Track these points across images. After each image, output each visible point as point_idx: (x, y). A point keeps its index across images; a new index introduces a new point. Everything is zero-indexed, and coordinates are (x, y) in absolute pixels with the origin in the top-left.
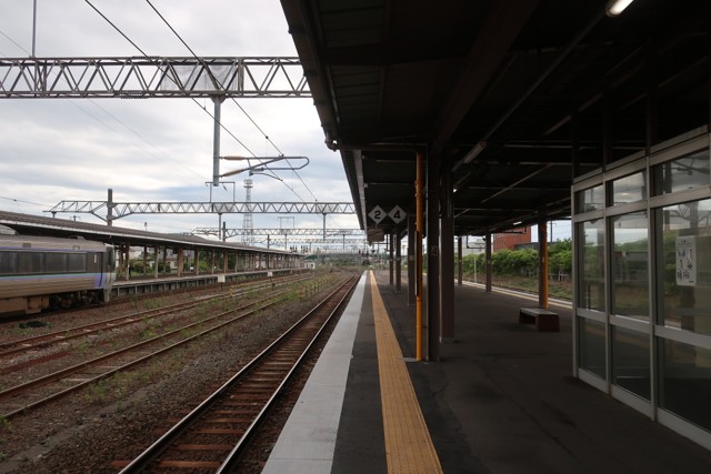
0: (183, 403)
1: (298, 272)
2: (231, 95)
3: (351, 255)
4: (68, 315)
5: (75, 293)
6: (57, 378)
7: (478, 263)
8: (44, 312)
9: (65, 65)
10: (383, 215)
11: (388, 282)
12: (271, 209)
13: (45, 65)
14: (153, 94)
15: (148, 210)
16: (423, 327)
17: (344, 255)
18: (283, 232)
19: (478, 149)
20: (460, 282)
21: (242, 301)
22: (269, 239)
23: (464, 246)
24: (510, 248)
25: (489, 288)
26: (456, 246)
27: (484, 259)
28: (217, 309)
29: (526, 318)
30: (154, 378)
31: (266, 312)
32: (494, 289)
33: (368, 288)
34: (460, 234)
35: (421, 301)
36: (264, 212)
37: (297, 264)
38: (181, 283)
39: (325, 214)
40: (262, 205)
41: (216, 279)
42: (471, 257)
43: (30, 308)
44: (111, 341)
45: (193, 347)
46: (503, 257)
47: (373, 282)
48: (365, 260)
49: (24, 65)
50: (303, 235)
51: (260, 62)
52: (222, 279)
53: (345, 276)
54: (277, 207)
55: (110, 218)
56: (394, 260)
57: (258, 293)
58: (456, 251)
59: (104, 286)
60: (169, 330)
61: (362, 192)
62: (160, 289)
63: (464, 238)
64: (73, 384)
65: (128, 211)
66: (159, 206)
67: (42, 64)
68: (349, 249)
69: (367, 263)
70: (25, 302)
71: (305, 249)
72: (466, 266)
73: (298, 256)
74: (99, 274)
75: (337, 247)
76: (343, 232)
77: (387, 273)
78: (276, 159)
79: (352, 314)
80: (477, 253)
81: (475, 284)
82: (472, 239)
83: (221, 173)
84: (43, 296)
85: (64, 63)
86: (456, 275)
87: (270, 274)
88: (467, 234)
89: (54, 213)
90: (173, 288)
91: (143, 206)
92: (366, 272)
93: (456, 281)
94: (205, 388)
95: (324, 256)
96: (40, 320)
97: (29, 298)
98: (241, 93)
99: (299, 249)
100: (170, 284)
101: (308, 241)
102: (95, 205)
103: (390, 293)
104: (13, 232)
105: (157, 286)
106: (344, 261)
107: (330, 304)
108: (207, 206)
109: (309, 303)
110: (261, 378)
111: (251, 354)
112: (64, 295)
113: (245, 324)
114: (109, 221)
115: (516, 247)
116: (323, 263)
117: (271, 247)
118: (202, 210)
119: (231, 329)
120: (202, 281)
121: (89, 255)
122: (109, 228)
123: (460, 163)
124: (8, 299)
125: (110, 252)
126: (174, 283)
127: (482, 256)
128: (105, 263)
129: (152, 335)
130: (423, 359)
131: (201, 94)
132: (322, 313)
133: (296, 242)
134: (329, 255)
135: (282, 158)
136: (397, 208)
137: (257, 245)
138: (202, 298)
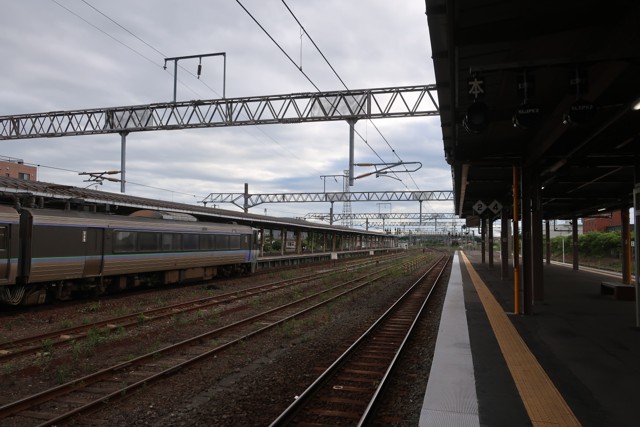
0: (342, 340)
1: (394, 251)
2: (363, 117)
3: (441, 236)
4: (230, 282)
5: (233, 265)
6: (252, 321)
7: (567, 245)
8: (215, 278)
9: (245, 102)
10: (484, 207)
11: (480, 260)
12: (374, 198)
13: (232, 103)
14: (305, 120)
16: (519, 290)
17: (434, 236)
18: (382, 216)
19: (560, 164)
20: (548, 262)
21: (356, 275)
22: (367, 223)
23: (551, 228)
24: (599, 230)
25: (576, 267)
26: (544, 228)
27: (572, 240)
28: (338, 280)
29: (607, 290)
30: (316, 324)
31: (378, 284)
32: (581, 268)
33: (463, 265)
34: (548, 219)
35: (518, 271)
36: (368, 200)
37: (392, 244)
38: (301, 259)
39: (421, 201)
40: (366, 194)
41: (329, 256)
42: (559, 240)
43: (206, 276)
44: (272, 300)
45: (333, 306)
46: (591, 239)
47: (466, 260)
48: (454, 241)
49: (218, 104)
50: (399, 218)
51: (384, 91)
52: (334, 256)
53: (436, 256)
54: (380, 195)
55: (246, 207)
56: (486, 241)
57: (366, 268)
58: (544, 233)
59: (251, 261)
60: (310, 295)
61: (463, 188)
62: (286, 264)
63: (551, 222)
64: (263, 326)
65: (259, 201)
67: (229, 102)
68: (440, 231)
69: (455, 244)
70: (202, 270)
71: (398, 231)
72: (554, 247)
73: (392, 237)
74: (248, 251)
75: (429, 229)
76: (436, 216)
77: (480, 253)
78: (396, 165)
79: (456, 284)
80: (566, 235)
81: (564, 264)
82: (560, 222)
83: (355, 176)
84: (212, 267)
85: (244, 101)
86: (545, 256)
87: (372, 253)
88: (555, 218)
89: (205, 203)
90: (295, 263)
92: (456, 252)
93: (545, 261)
94: (354, 333)
95: (415, 237)
96: (213, 284)
97: (205, 268)
98: (369, 116)
99: (393, 232)
100: (293, 260)
101: (402, 224)
103: (485, 269)
104: (195, 219)
105: (283, 261)
106: (433, 241)
107: (429, 279)
108: (321, 196)
109: (411, 278)
110: (391, 329)
111: (377, 313)
112: (226, 266)
113: (365, 291)
114: (246, 209)
115: (607, 229)
116: (414, 243)
117: (370, 230)
118: (317, 199)
119: (355, 295)
120: (316, 258)
121: (242, 236)
122: (246, 214)
123: (547, 171)
124: (193, 268)
125: (255, 234)
126: (296, 259)
127: (570, 237)
128: (252, 242)
129: (299, 298)
130: (520, 314)
131: (341, 118)
132: (425, 285)
133: (392, 225)
134: (420, 237)
135: (401, 163)
136: (496, 202)
137: (355, 227)
138: (321, 272)
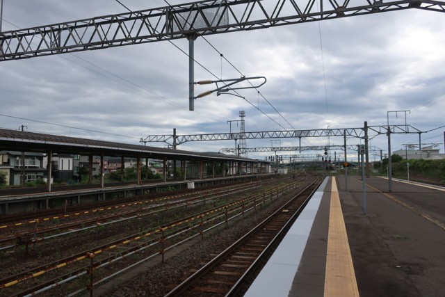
15: (195, 139)
66: (201, 137)
91: (192, 137)
102: (166, 137)
